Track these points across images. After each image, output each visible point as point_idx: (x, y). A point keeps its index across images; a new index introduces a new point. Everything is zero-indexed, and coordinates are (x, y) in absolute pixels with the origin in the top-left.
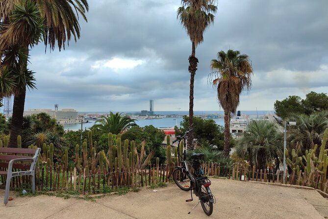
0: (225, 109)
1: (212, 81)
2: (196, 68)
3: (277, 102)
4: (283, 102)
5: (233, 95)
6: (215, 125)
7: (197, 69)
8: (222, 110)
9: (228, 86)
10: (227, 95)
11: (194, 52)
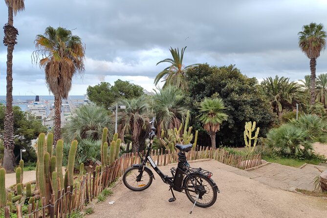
0: (55, 94)
1: (39, 61)
2: (16, 41)
3: (90, 87)
4: (95, 88)
5: (65, 78)
6: (21, 112)
7: (16, 43)
8: (52, 94)
9: (60, 69)
10: (58, 78)
11: (11, 20)
